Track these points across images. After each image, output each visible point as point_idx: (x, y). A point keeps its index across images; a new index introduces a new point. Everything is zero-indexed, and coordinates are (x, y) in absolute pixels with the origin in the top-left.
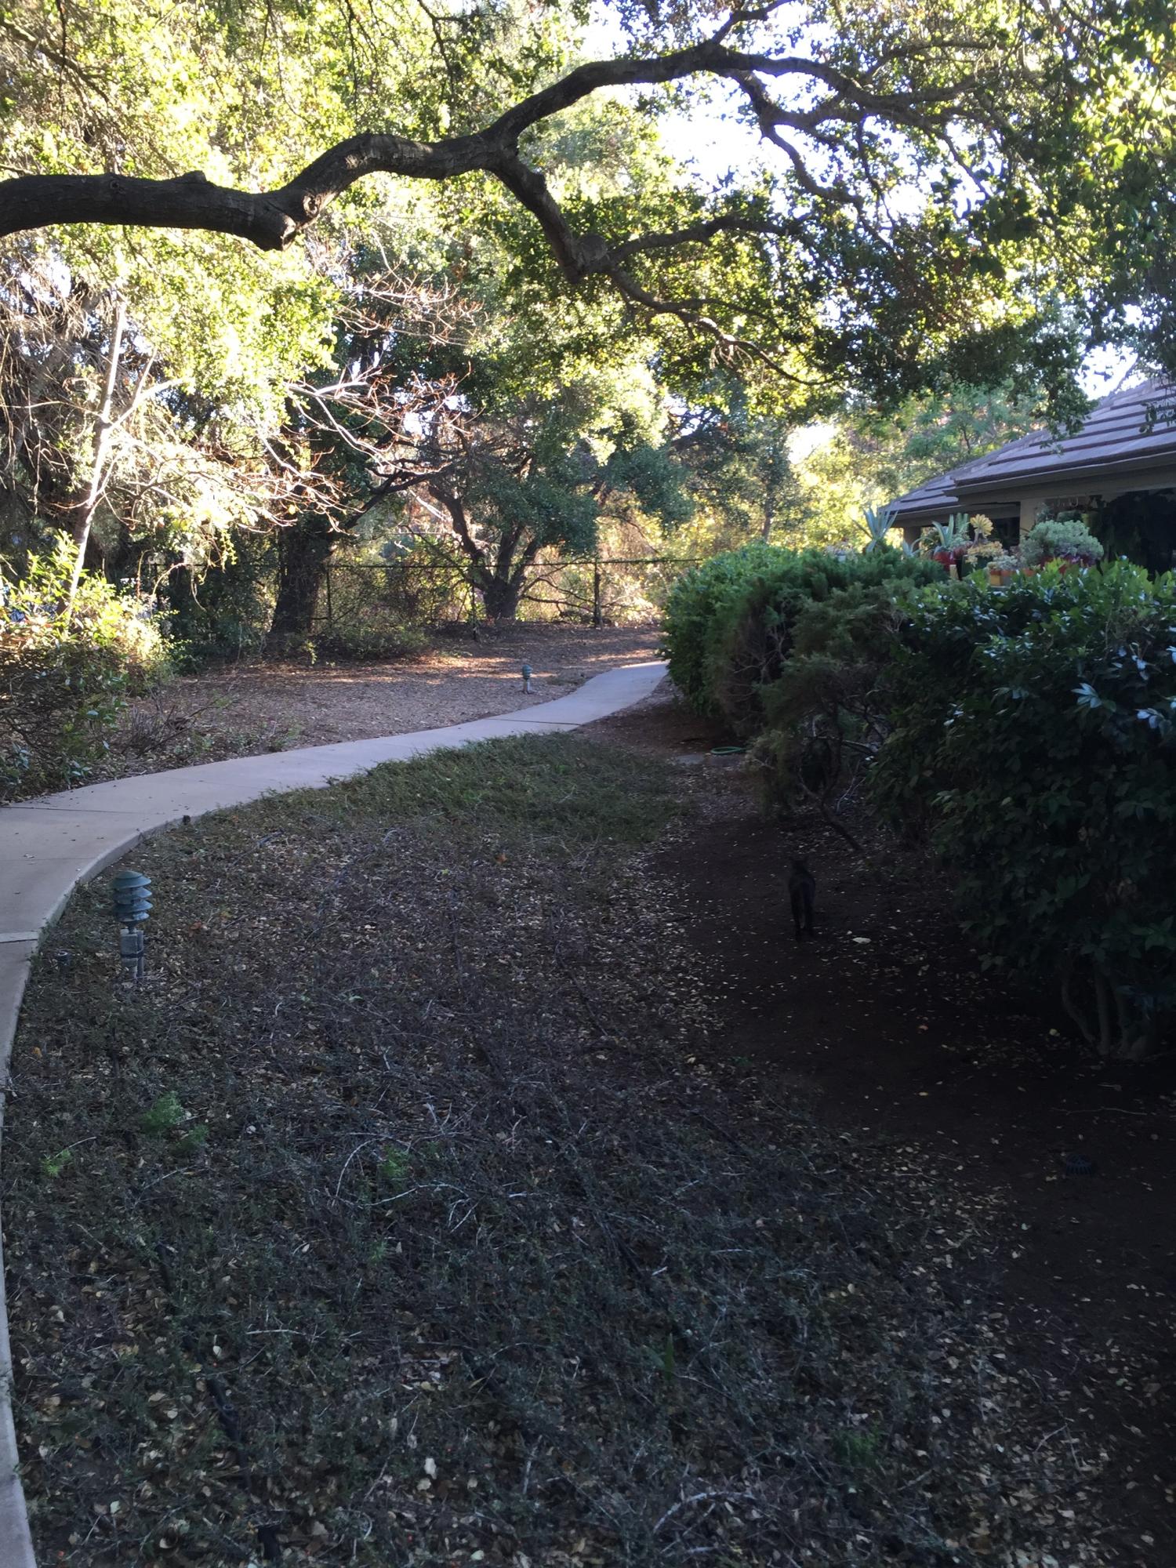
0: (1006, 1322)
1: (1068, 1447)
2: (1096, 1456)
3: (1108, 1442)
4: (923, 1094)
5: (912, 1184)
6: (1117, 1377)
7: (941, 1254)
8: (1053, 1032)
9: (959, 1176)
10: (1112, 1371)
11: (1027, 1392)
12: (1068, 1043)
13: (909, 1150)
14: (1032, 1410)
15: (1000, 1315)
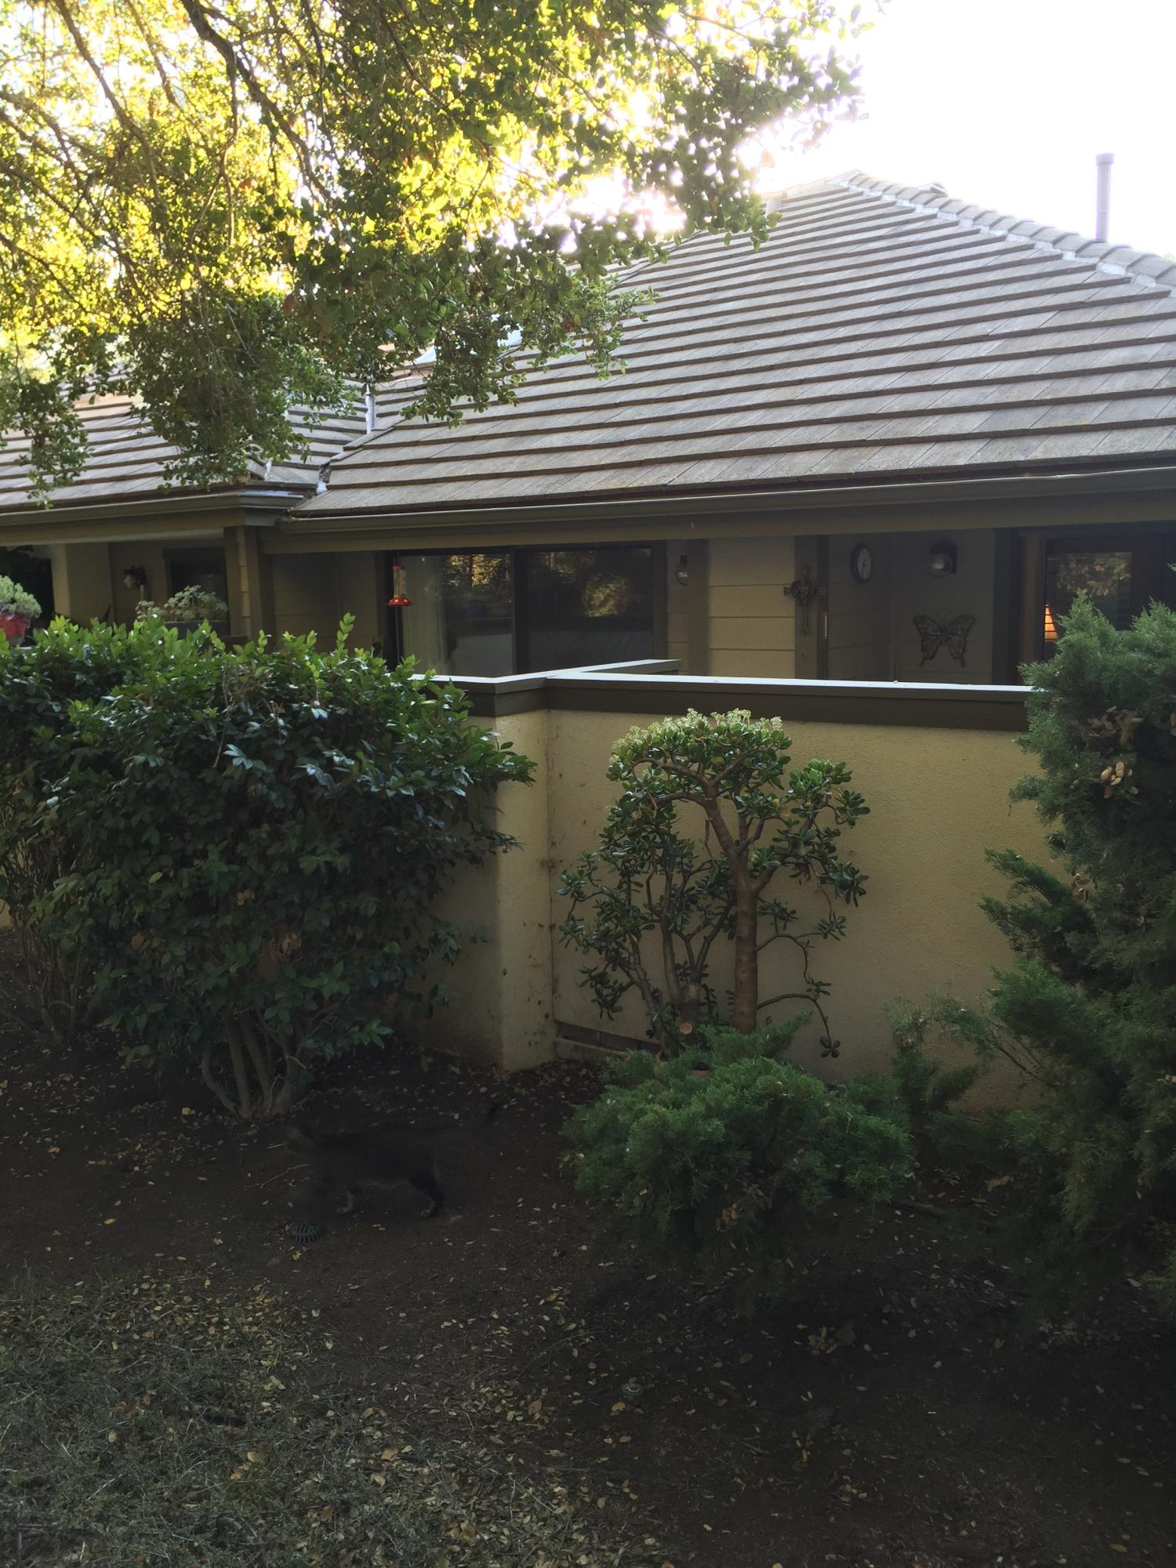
0: (383, 1414)
1: (530, 1500)
2: (554, 1495)
3: (550, 1476)
4: (109, 1221)
5: (179, 1320)
6: (504, 1413)
7: (264, 1379)
8: (185, 1111)
9: (211, 1291)
10: (498, 1410)
11: (453, 1470)
12: (207, 1118)
13: (145, 1286)
14: (472, 1485)
15: (370, 1411)
